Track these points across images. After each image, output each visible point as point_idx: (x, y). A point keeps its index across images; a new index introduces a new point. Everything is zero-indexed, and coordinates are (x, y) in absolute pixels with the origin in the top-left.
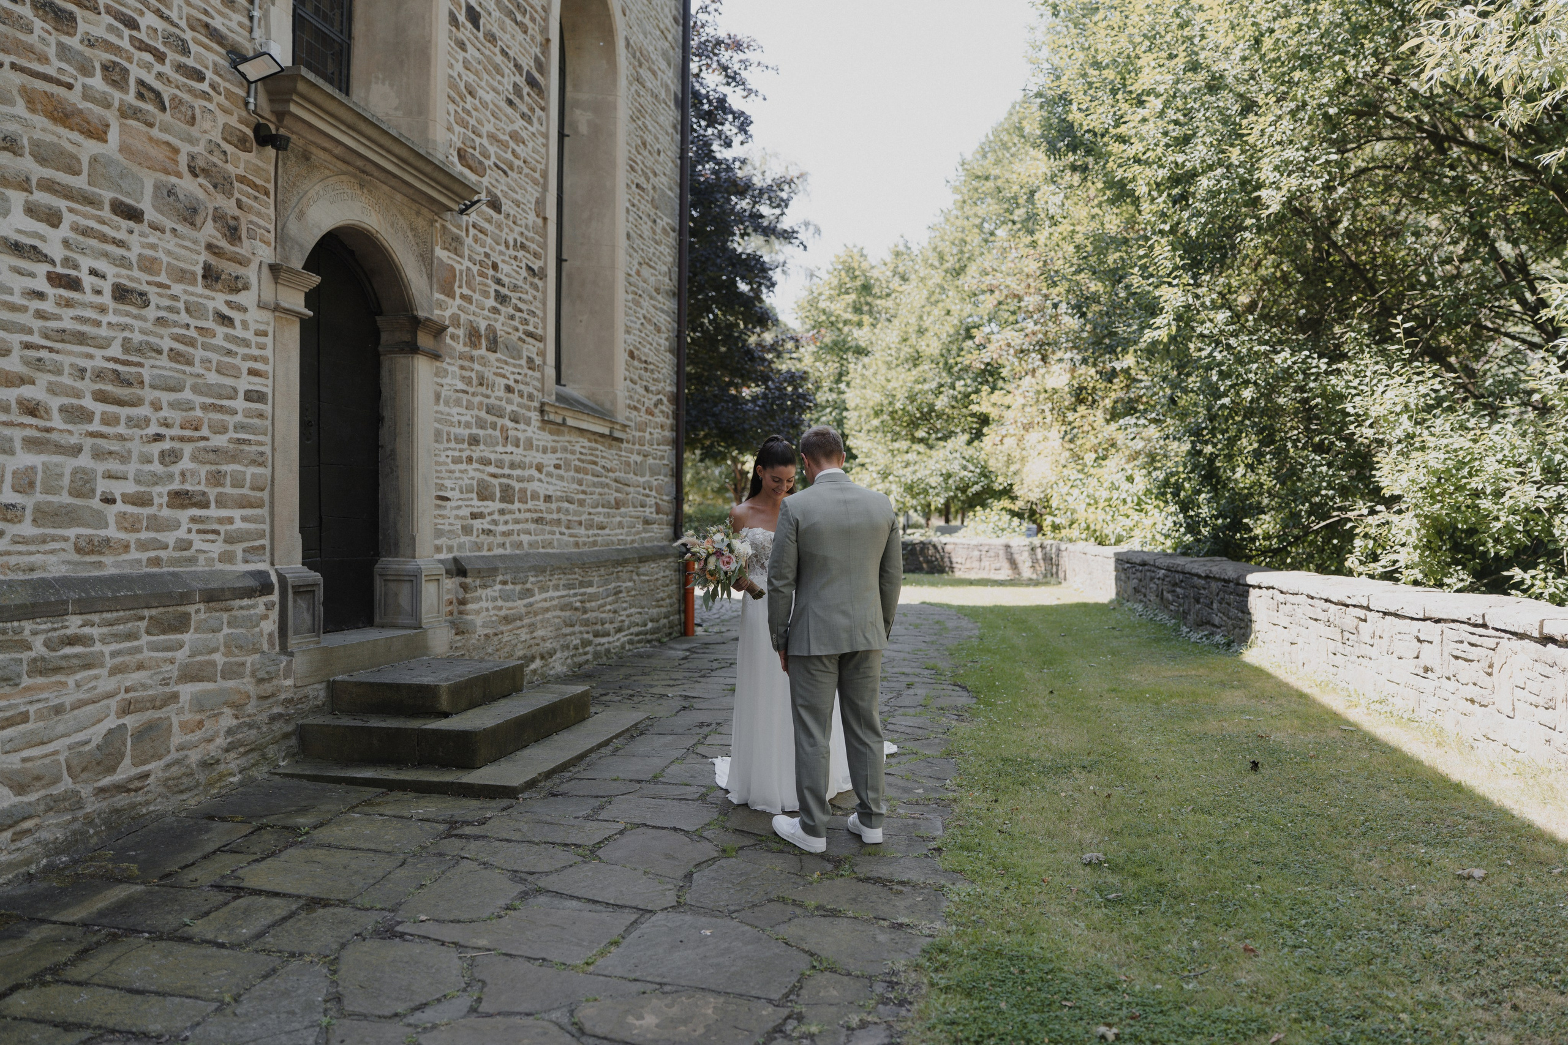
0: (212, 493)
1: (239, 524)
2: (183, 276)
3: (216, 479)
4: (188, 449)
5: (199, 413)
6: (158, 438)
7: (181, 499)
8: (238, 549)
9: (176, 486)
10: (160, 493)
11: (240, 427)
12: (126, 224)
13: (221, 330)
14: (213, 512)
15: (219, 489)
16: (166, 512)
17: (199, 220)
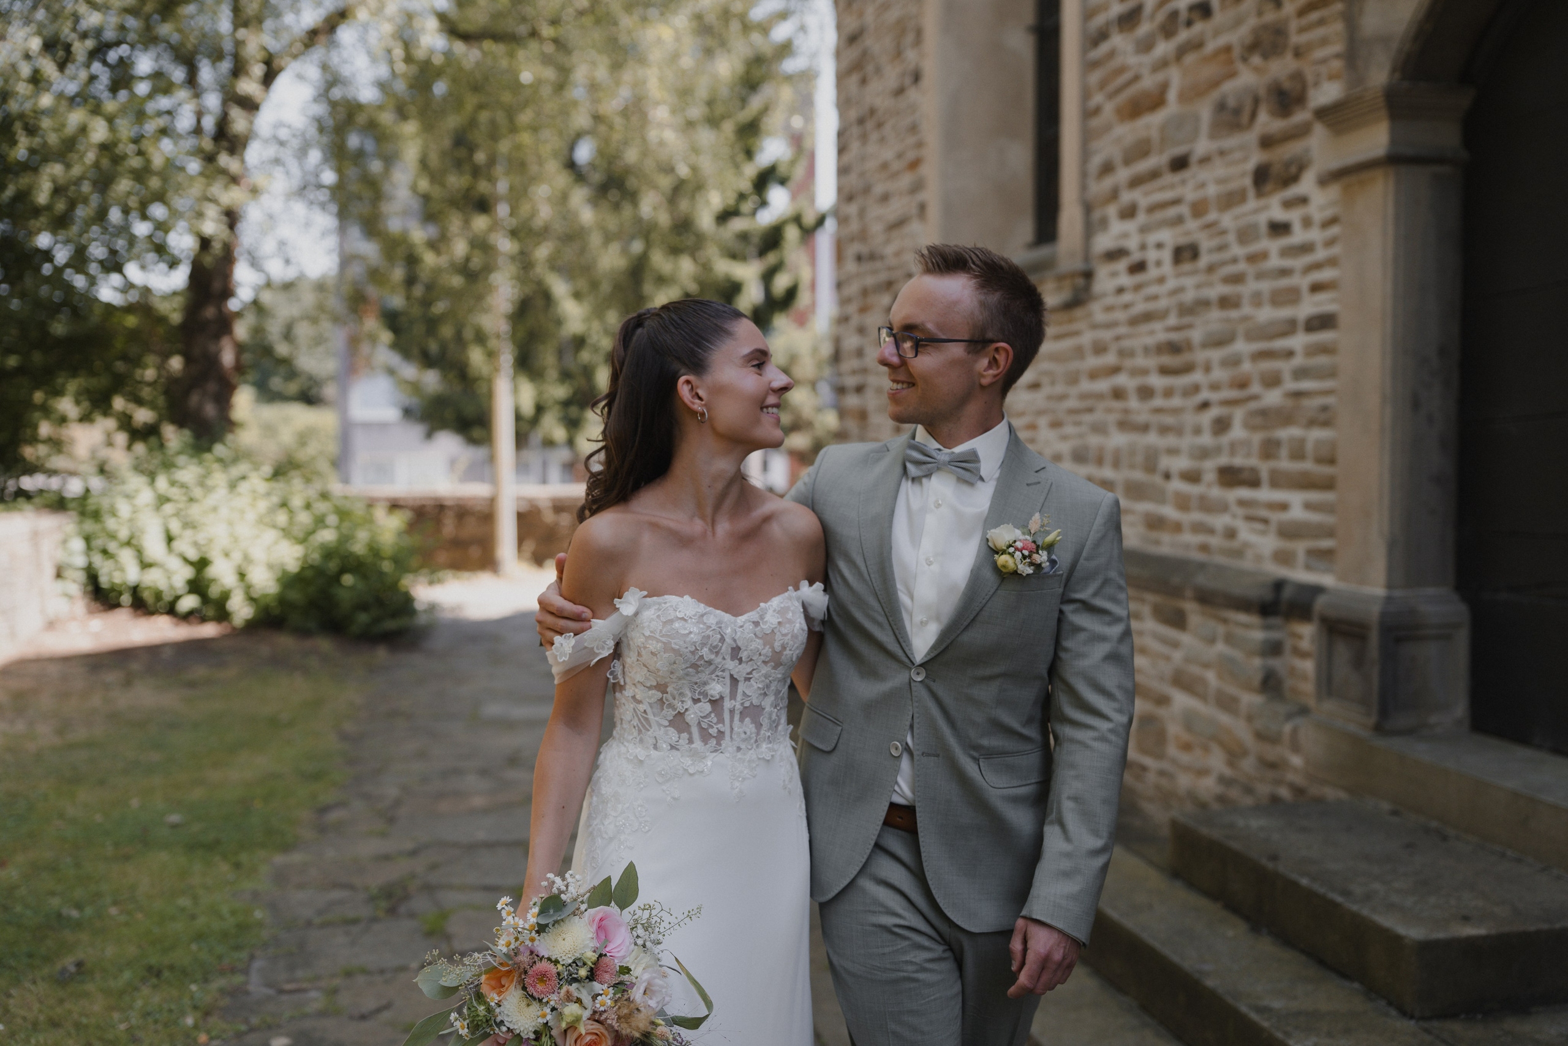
0: (1264, 468)
1: (1297, 513)
2: (1231, 200)
3: (1269, 449)
4: (1238, 415)
5: (1247, 366)
6: (1205, 405)
7: (1230, 476)
8: (1300, 547)
9: (1224, 460)
10: (1209, 467)
11: (1300, 373)
12: (1176, 178)
13: (1273, 246)
14: (1265, 494)
15: (1272, 464)
16: (1216, 492)
17: (1245, 118)
